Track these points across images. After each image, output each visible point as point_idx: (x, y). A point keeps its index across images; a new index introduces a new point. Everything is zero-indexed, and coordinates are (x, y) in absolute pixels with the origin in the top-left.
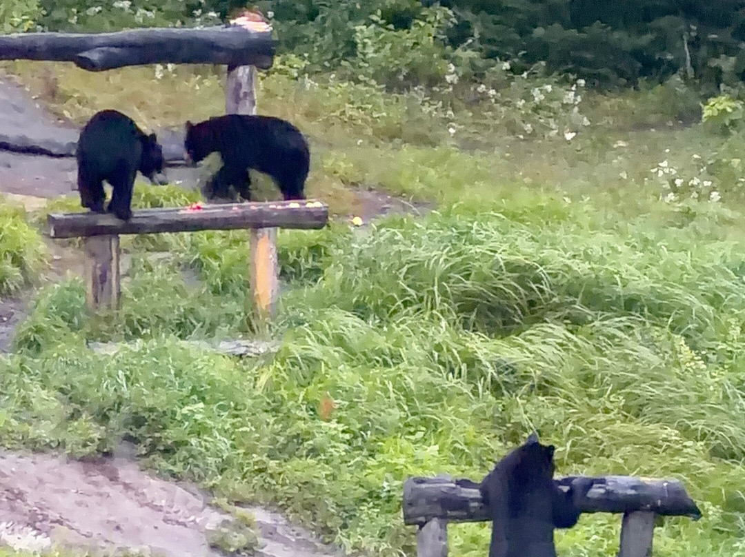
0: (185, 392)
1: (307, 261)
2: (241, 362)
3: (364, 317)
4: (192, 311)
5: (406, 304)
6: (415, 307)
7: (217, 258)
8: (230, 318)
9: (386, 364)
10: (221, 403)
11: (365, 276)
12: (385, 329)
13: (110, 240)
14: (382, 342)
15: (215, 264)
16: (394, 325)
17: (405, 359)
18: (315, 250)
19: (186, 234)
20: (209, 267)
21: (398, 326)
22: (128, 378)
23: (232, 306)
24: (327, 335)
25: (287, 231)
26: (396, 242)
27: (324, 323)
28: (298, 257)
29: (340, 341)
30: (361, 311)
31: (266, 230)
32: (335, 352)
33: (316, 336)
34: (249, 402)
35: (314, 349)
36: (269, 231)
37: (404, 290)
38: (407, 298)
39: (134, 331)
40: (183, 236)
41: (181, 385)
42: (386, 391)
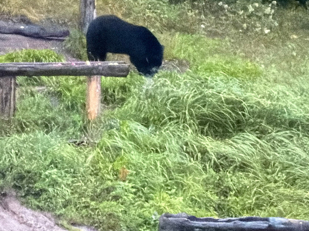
0: (47, 163)
1: (118, 94)
2: (79, 148)
3: (147, 126)
4: (53, 119)
5: (170, 119)
6: (175, 121)
7: (70, 91)
8: (75, 123)
9: (157, 151)
10: (66, 169)
11: (149, 104)
12: (158, 133)
13: (11, 80)
14: (156, 140)
15: (68, 94)
16: (163, 131)
17: (167, 149)
18: (124, 89)
19: (54, 78)
20: (65, 95)
21: (165, 131)
22: (17, 154)
23: (76, 117)
24: (125, 134)
25: (108, 78)
26: (167, 86)
27: (125, 129)
28: (114, 91)
29: (133, 138)
30: (146, 123)
31: (95, 77)
32: (130, 145)
33: (120, 135)
34: (82, 170)
35: (118, 142)
36: (97, 77)
37: (170, 112)
38: (172, 117)
39: (22, 128)
40: (52, 78)
41: (45, 159)
42: (156, 166)
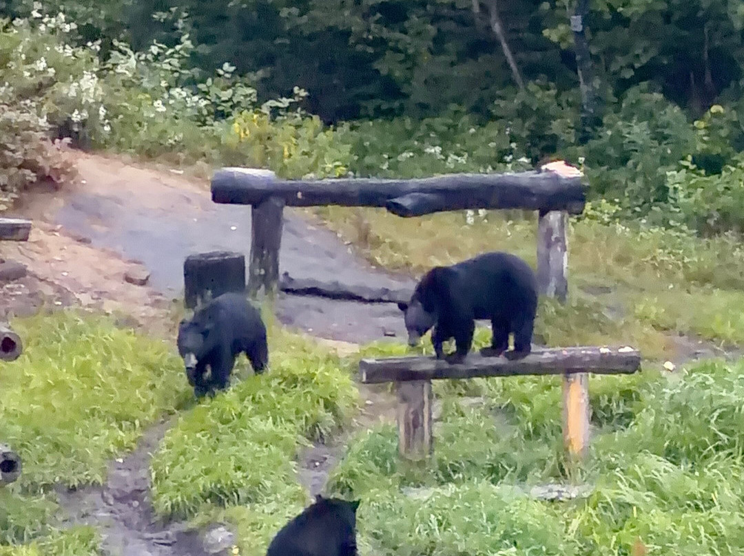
0: (497, 537)
1: (618, 406)
2: (553, 507)
3: (675, 462)
4: (503, 456)
5: (717, 448)
6: (727, 452)
7: (529, 402)
8: (542, 463)
9: (697, 508)
10: (534, 547)
11: (677, 422)
12: (697, 474)
13: (423, 386)
14: (695, 487)
15: (527, 408)
16: (705, 470)
17: (717, 503)
18: (627, 395)
19: (498, 380)
20: (521, 412)
21: (709, 470)
22: (440, 524)
23: (544, 451)
24: (639, 479)
25: (598, 377)
26: (707, 387)
27: (637, 469)
28: (610, 401)
29: (652, 485)
30: (672, 455)
31: (578, 375)
32: (648, 497)
33: (627, 480)
34: (561, 547)
35: (625, 493)
36: (582, 376)
37: (716, 435)
38: (719, 443)
39: (447, 475)
40: (495, 381)
41: (494, 529)
42: (698, 535)
